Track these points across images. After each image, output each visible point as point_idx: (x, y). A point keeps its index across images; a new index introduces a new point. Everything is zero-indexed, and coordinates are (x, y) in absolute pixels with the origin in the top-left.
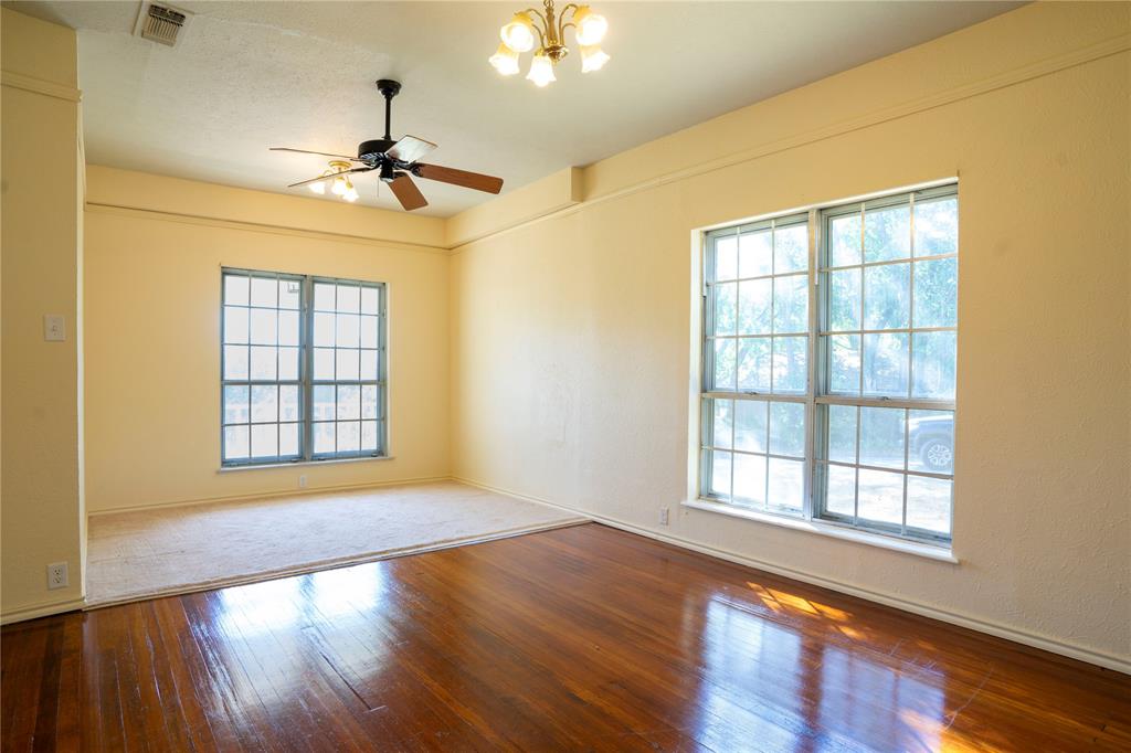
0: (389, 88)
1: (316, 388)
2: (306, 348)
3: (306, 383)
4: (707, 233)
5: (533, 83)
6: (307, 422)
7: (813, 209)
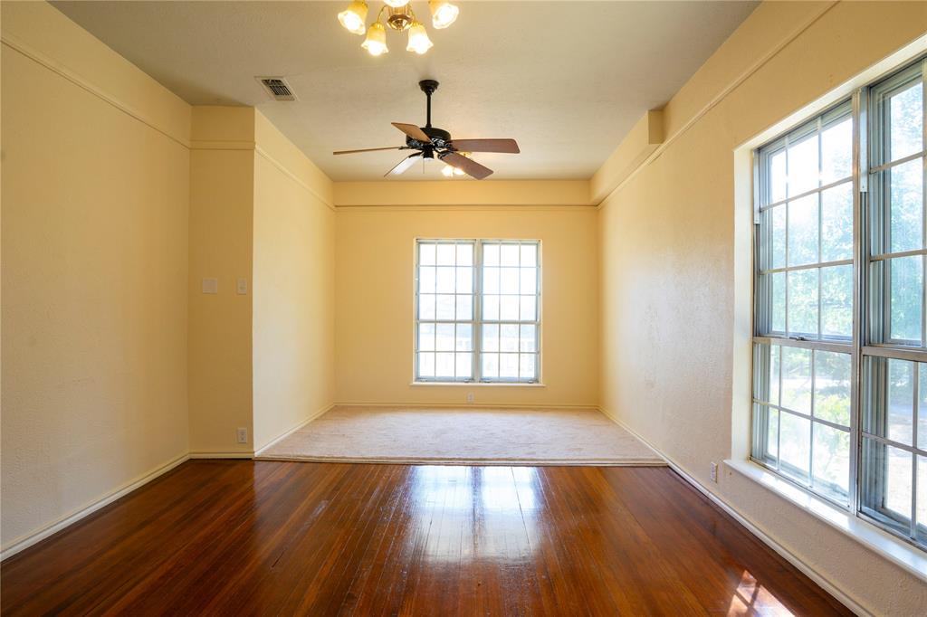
0: (429, 86)
1: (485, 326)
2: (478, 295)
3: (477, 322)
4: (759, 150)
5: (414, 52)
6: (477, 352)
7: (855, 91)
